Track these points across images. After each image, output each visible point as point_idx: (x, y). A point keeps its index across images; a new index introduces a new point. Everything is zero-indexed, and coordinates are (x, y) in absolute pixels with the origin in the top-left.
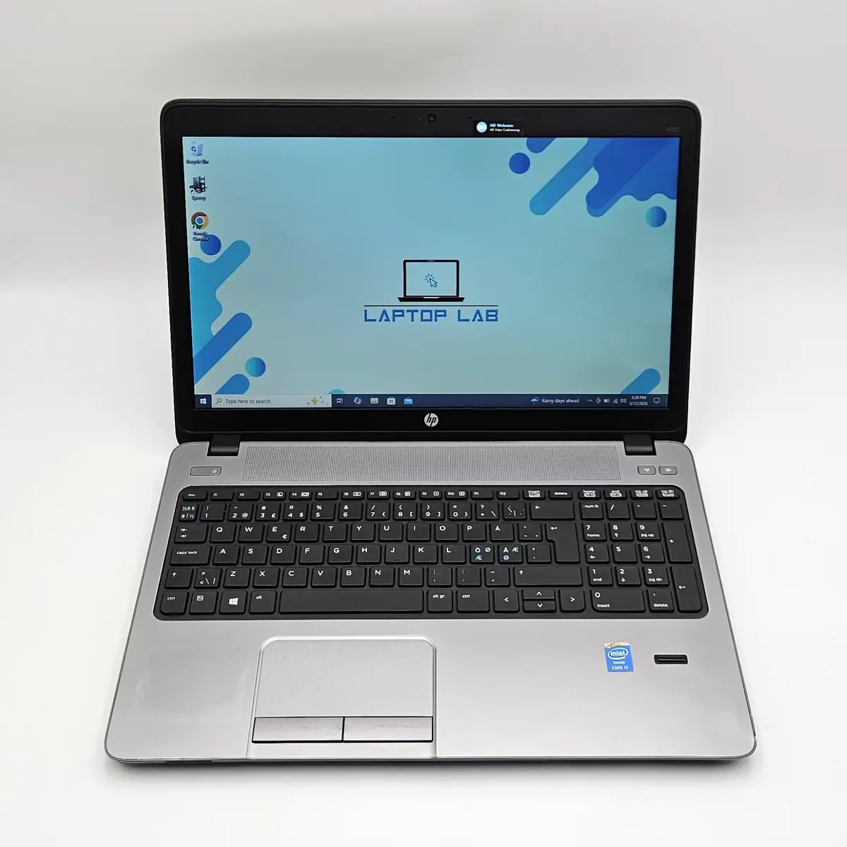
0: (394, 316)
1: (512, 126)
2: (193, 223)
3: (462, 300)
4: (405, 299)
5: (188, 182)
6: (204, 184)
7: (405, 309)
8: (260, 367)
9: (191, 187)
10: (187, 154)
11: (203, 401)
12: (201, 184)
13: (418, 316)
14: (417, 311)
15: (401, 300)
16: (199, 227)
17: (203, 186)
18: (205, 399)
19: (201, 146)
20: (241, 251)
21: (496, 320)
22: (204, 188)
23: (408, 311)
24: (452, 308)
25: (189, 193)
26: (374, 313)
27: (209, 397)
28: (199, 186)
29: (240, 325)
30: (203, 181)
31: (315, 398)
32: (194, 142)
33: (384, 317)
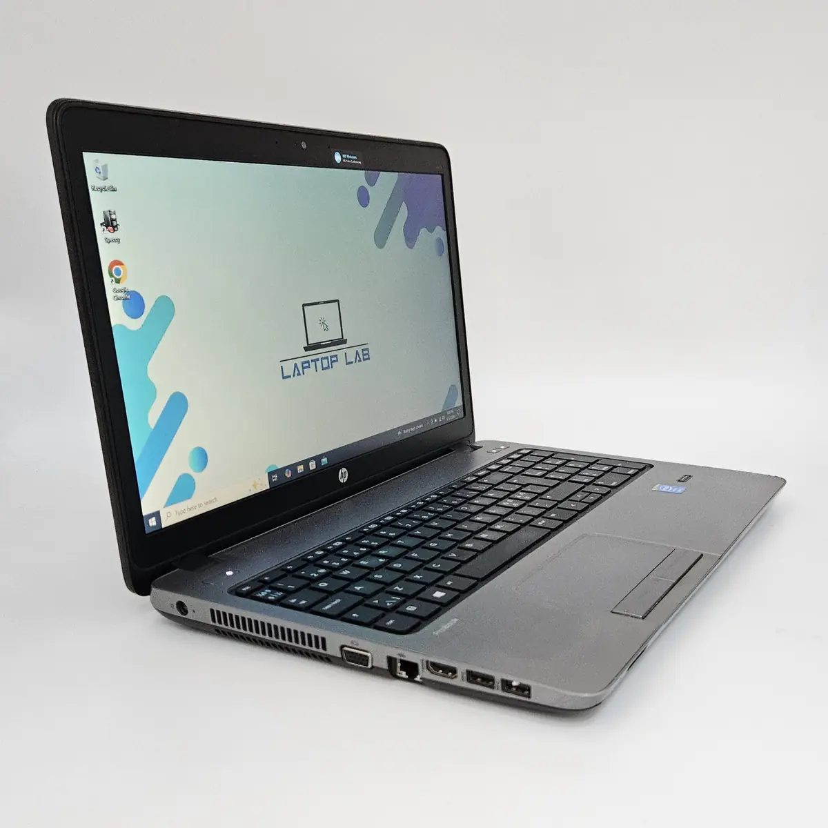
0: (303, 368)
1: (355, 157)
2: (111, 275)
3: (345, 342)
4: (309, 348)
5: (98, 219)
6: (115, 220)
7: (309, 359)
8: (202, 457)
9: (101, 224)
10: (92, 179)
11: (152, 522)
12: (112, 220)
13: (319, 363)
14: (318, 360)
15: (306, 349)
16: (118, 281)
17: (115, 223)
18: (154, 519)
19: (105, 167)
20: (166, 307)
21: (369, 359)
22: (116, 226)
23: (312, 361)
24: (340, 352)
25: (101, 234)
26: (289, 368)
27: (157, 515)
28: (110, 223)
29: (178, 405)
30: (113, 217)
31: (255, 482)
32: (97, 161)
33: (297, 372)
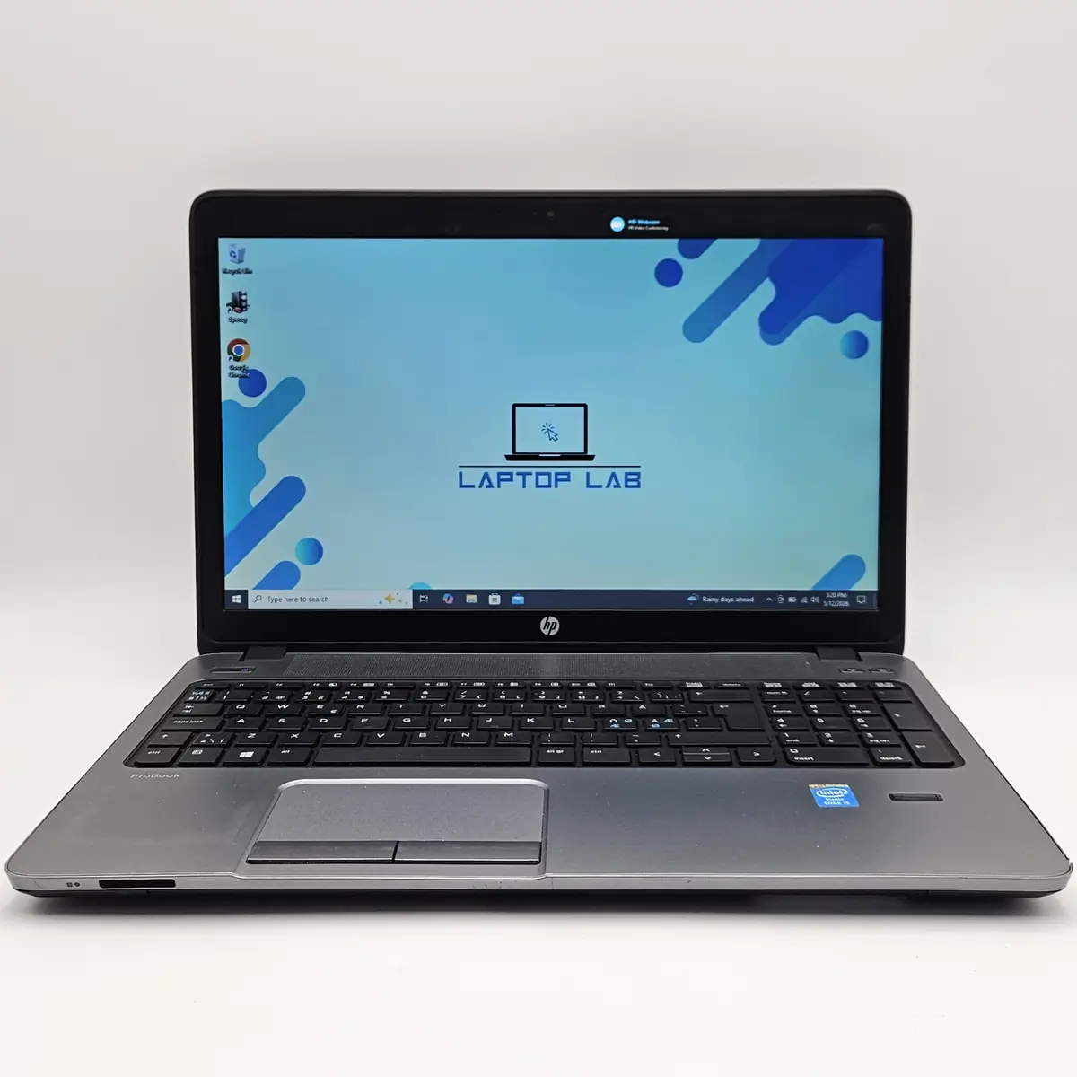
0: (500, 480)
1: (659, 223)
2: (230, 352)
3: (591, 458)
4: (514, 457)
5: (225, 298)
6: (245, 301)
7: (515, 470)
8: (315, 551)
9: (228, 305)
10: (225, 262)
11: (237, 599)
12: (241, 300)
13: (531, 480)
14: (530, 474)
15: (509, 458)
16: (237, 359)
17: (244, 304)
18: (239, 596)
19: (242, 252)
20: (293, 391)
21: (638, 486)
22: (245, 307)
23: (518, 474)
24: (578, 471)
25: (225, 313)
26: (473, 477)
27: (244, 594)
28: (238, 304)
29: (290, 491)
30: (244, 298)
31: (390, 595)
32: (233, 246)
33: (486, 482)
